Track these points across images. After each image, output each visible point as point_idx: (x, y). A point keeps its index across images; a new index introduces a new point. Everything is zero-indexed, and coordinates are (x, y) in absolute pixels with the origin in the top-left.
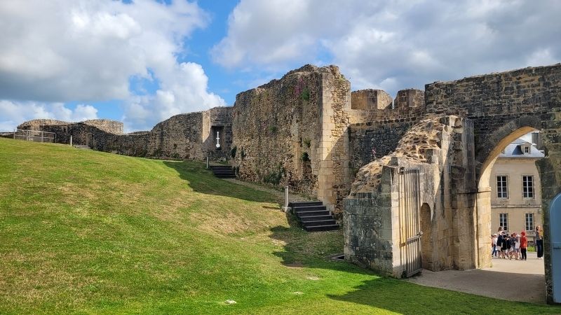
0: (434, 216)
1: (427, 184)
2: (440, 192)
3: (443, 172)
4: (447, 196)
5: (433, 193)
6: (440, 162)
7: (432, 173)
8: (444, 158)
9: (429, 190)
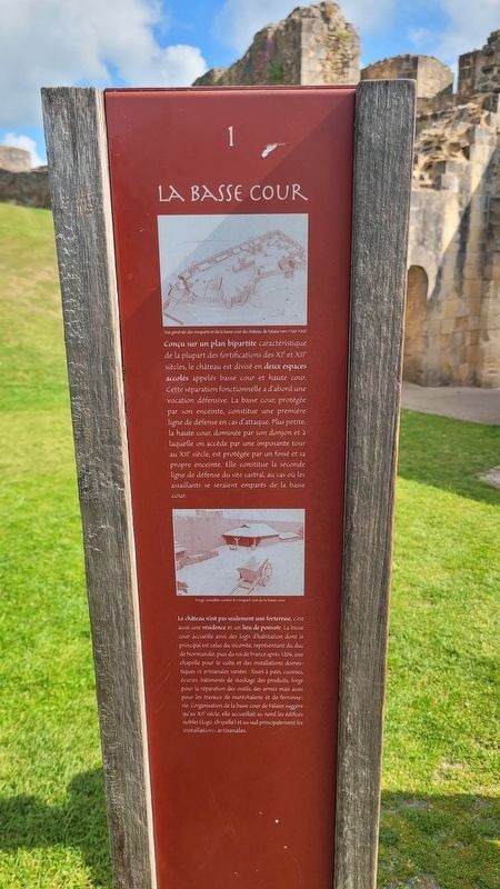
0: (437, 290)
1: (424, 229)
2: (458, 247)
3: (468, 209)
4: (472, 256)
5: (437, 248)
6: (464, 188)
7: (442, 207)
8: (476, 180)
9: (430, 242)
